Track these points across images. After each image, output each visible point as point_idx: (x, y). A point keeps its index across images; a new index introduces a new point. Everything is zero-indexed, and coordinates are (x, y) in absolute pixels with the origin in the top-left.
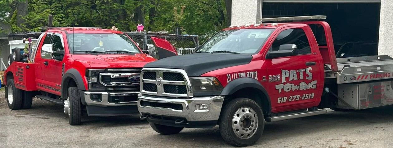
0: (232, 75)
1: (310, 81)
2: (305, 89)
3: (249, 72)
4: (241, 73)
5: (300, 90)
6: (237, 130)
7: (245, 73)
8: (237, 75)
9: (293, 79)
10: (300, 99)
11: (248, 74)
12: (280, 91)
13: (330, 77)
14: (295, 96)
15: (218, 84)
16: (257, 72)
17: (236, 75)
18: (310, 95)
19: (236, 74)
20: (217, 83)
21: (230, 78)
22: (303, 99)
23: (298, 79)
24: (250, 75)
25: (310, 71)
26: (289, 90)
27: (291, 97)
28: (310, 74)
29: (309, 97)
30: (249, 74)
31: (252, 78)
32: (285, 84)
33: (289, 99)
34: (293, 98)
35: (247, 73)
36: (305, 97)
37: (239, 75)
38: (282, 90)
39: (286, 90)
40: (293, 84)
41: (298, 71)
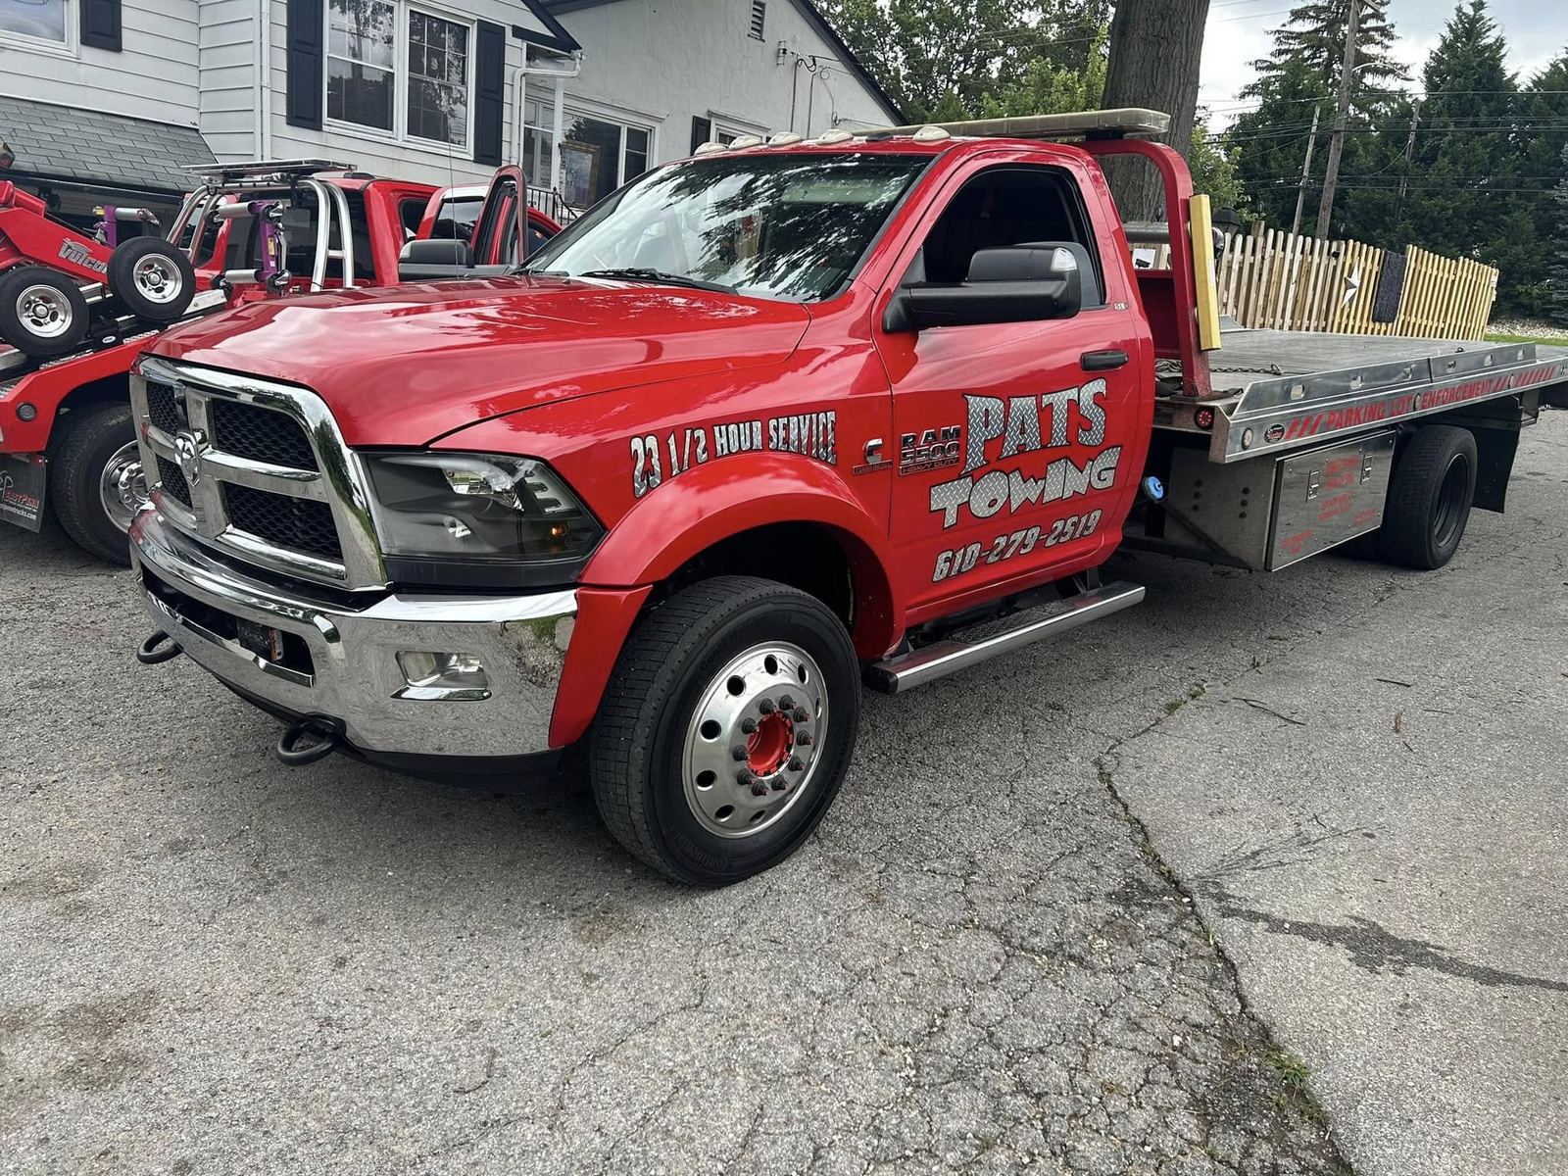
0: (672, 441)
1: (1092, 453)
2: (1067, 495)
3: (783, 421)
4: (732, 427)
5: (1046, 499)
6: (707, 778)
7: (757, 425)
8: (702, 444)
9: (1021, 449)
10: (1040, 544)
11: (776, 429)
12: (950, 519)
13: (1170, 424)
14: (1018, 536)
15: (563, 507)
16: (831, 416)
17: (695, 442)
18: (1084, 520)
19: (700, 433)
20: (555, 503)
21: (655, 461)
22: (1050, 542)
23: (1044, 447)
24: (793, 435)
25: (1097, 397)
26: (997, 508)
27: (1002, 541)
28: (1097, 416)
29: (1075, 531)
30: (786, 427)
31: (800, 452)
32: (976, 476)
33: (991, 551)
34: (1008, 546)
35: (773, 422)
36: (1063, 534)
37: (721, 441)
38: (964, 508)
39: (980, 509)
40: (1016, 477)
41: (1046, 399)
